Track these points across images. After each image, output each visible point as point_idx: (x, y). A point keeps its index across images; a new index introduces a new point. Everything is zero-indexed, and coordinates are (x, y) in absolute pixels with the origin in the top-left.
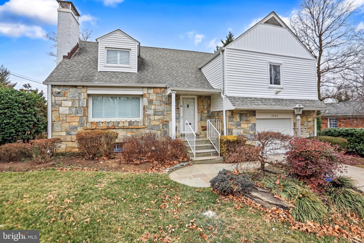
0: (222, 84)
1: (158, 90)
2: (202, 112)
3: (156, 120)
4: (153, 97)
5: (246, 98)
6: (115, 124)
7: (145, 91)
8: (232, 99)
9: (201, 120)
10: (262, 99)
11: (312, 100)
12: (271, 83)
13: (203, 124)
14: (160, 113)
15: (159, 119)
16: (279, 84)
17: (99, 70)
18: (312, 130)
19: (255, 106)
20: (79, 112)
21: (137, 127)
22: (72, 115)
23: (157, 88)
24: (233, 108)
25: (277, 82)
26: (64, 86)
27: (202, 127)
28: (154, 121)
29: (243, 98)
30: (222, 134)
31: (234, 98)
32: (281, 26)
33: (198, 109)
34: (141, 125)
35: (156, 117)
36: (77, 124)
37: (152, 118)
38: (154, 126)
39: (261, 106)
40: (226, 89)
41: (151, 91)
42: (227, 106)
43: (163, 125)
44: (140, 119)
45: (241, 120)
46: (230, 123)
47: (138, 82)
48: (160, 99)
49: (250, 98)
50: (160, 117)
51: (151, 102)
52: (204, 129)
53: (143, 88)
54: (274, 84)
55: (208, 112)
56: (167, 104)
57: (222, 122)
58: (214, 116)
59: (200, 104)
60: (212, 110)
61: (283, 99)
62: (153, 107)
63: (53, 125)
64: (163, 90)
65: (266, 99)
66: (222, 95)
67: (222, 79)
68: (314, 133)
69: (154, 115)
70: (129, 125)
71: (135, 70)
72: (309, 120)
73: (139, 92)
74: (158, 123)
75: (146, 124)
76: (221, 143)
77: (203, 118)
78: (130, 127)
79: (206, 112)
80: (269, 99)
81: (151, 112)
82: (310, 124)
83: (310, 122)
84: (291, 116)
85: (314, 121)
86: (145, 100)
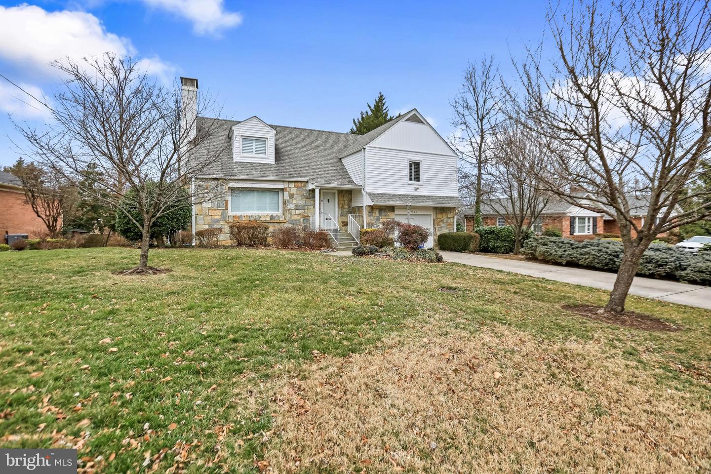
0: (362, 179)
1: (299, 184)
2: (342, 207)
3: (296, 215)
4: (294, 191)
5: (385, 194)
6: (257, 218)
7: (286, 185)
8: (372, 195)
9: (342, 215)
10: (400, 195)
11: (451, 197)
12: (411, 180)
13: (344, 219)
14: (301, 208)
15: (300, 214)
16: (419, 181)
17: (234, 161)
18: (452, 226)
19: (392, 202)
20: (221, 205)
21: (278, 221)
22: (215, 208)
23: (298, 182)
24: (372, 204)
25: (418, 179)
26: (206, 179)
27: (343, 222)
28: (296, 216)
29: (382, 194)
30: (363, 227)
31: (374, 194)
32: (423, 123)
33: (339, 204)
34: (282, 219)
35: (298, 212)
36: (220, 217)
37: (293, 212)
38: (296, 220)
39: (398, 202)
40: (366, 186)
41: (292, 185)
42: (366, 202)
43: (304, 220)
44: (280, 213)
45: (380, 215)
46: (370, 218)
47: (278, 176)
48: (301, 193)
49: (389, 195)
50: (300, 212)
51: (292, 196)
52: (345, 224)
53: (284, 181)
54: (415, 180)
55: (349, 207)
56: (307, 198)
57: (362, 217)
58: (354, 212)
59: (341, 199)
60: (354, 205)
61: (421, 196)
62: (294, 201)
63: (196, 218)
64: (303, 184)
65: (404, 195)
66: (363, 191)
67: (362, 175)
68: (453, 229)
69: (295, 209)
70: (271, 219)
71: (272, 161)
72: (449, 216)
73: (281, 186)
74: (299, 218)
75: (287, 218)
76: (360, 234)
77: (344, 213)
78: (272, 221)
79: (347, 207)
80: (408, 196)
81: (292, 206)
82: (449, 221)
83: (449, 218)
84: (431, 212)
85: (454, 217)
86: (286, 194)
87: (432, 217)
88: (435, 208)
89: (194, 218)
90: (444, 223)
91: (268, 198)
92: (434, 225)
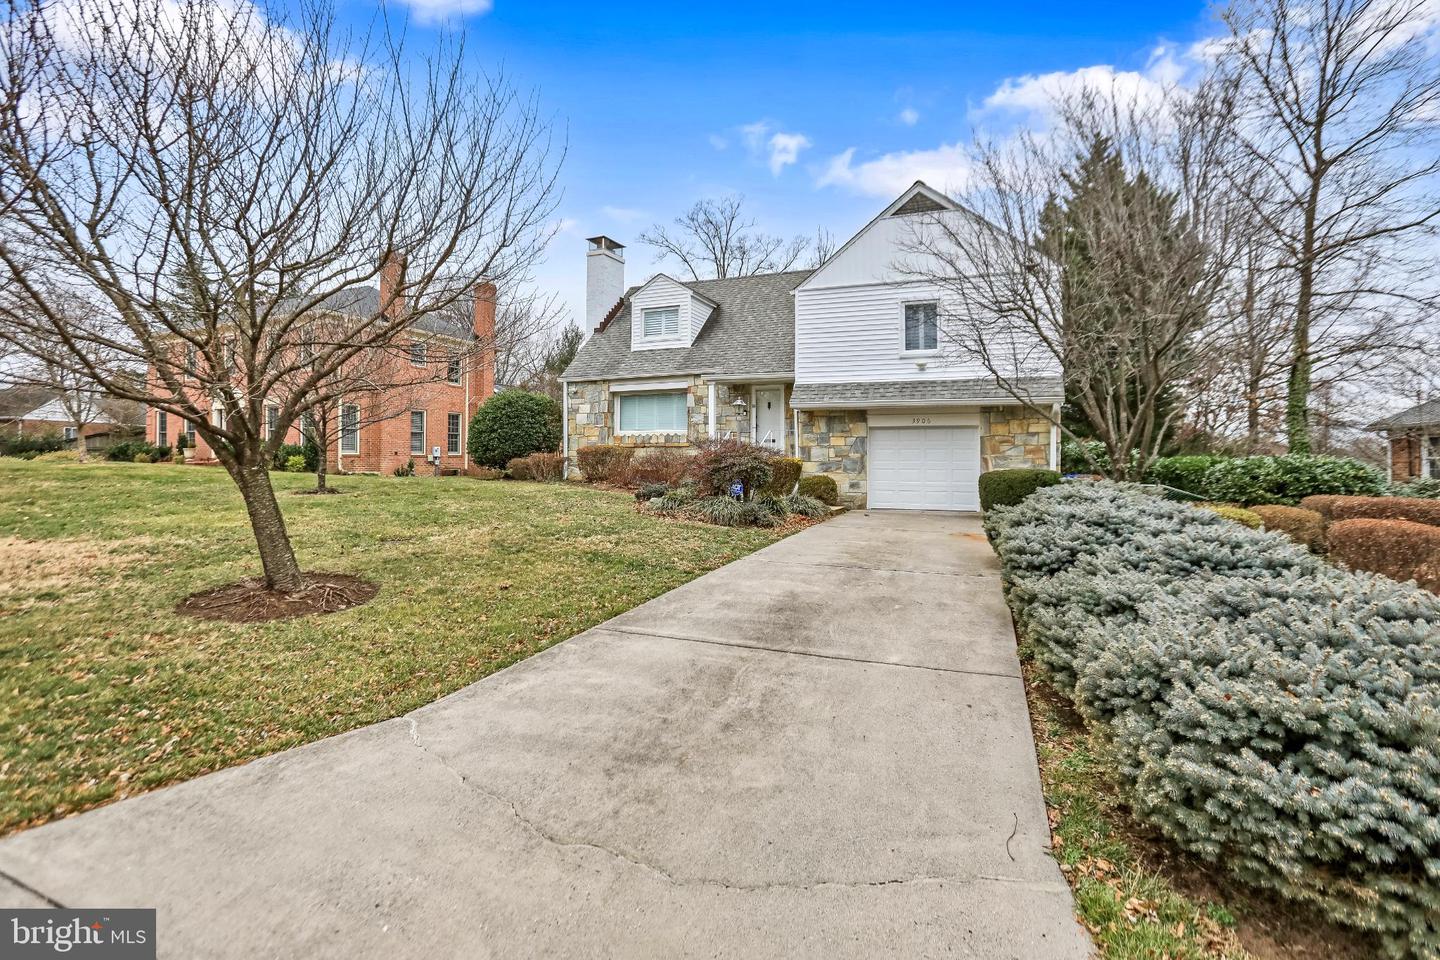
4: (703, 391)
7: (691, 382)
12: (910, 347)
16: (932, 346)
17: (632, 350)
18: (1042, 455)
21: (677, 445)
22: (591, 426)
25: (930, 343)
26: (581, 382)
31: (808, 387)
32: (942, 208)
33: (786, 410)
34: (683, 440)
36: (597, 438)
37: (701, 428)
39: (873, 400)
44: (685, 431)
45: (830, 430)
46: (805, 436)
47: (678, 367)
51: (699, 400)
53: (687, 376)
62: (703, 410)
63: (569, 440)
68: (1048, 464)
69: (705, 423)
70: (666, 441)
72: (1032, 429)
73: (683, 385)
78: (668, 445)
81: (699, 419)
82: (1034, 441)
83: (1034, 434)
84: (976, 421)
85: (1049, 432)
86: (690, 398)
87: (979, 433)
88: (986, 410)
89: (566, 439)
90: (1015, 446)
91: (675, 406)
92: (982, 452)
